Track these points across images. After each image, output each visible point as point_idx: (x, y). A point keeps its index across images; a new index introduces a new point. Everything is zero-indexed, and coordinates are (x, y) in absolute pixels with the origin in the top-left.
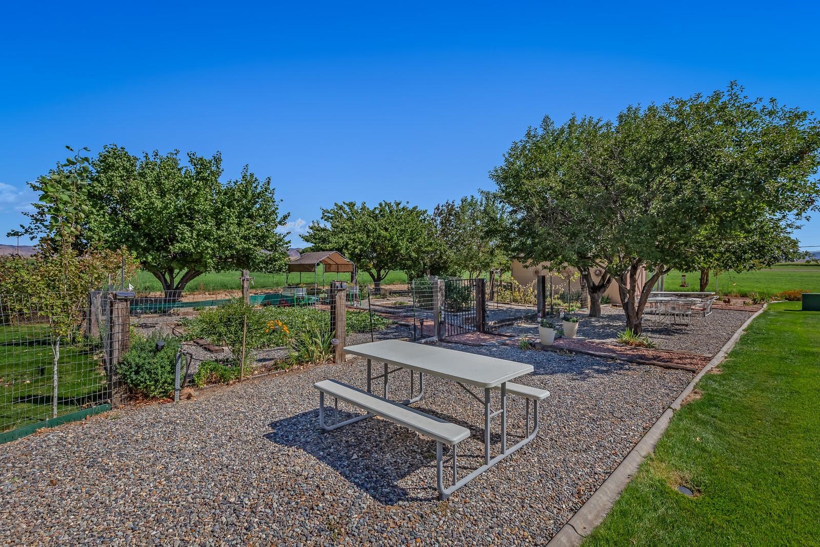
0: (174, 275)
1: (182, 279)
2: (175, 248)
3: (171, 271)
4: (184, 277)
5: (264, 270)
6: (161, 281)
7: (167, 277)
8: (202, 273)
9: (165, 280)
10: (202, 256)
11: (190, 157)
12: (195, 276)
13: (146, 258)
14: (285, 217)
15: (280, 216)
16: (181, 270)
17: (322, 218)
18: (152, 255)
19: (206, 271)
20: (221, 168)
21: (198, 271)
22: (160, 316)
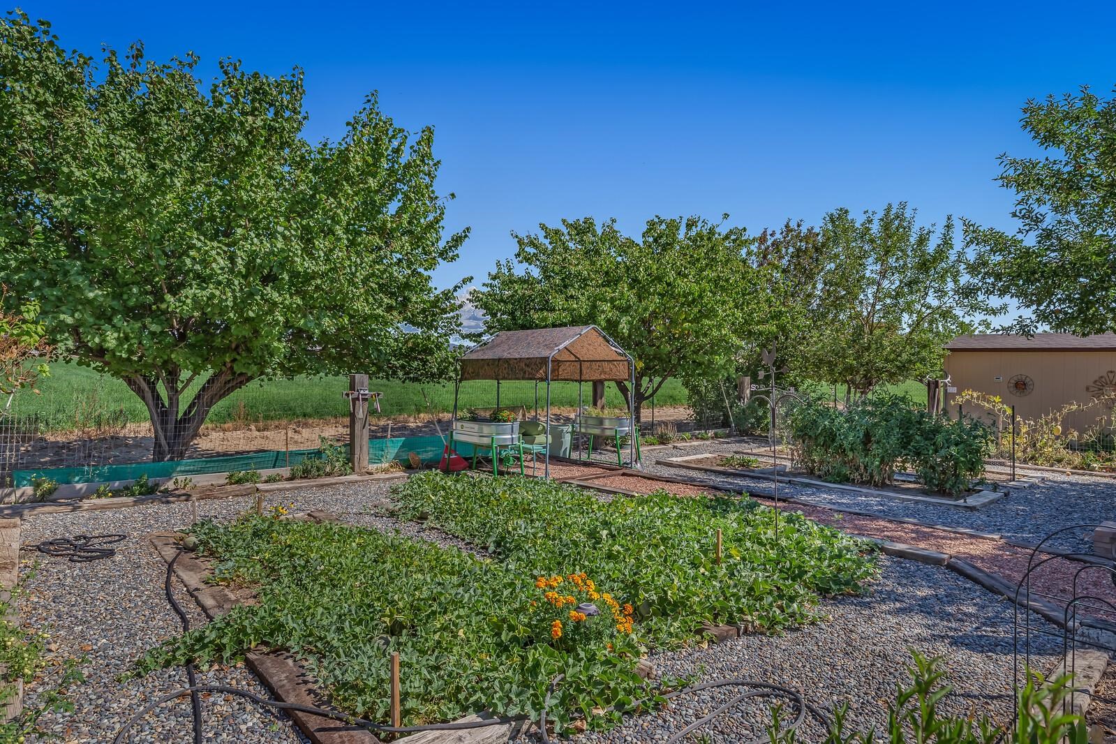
0: (180, 385)
1: (198, 397)
2: (183, 303)
3: (173, 375)
4: (204, 389)
5: (400, 374)
6: (143, 398)
7: (161, 389)
8: (250, 379)
9: (157, 397)
10: (256, 332)
11: (226, 73)
12: (232, 389)
13: (103, 336)
14: (457, 241)
15: (446, 237)
16: (196, 372)
17: (518, 255)
18: (117, 329)
19: (262, 373)
20: (303, 110)
21: (241, 374)
22: (135, 503)
